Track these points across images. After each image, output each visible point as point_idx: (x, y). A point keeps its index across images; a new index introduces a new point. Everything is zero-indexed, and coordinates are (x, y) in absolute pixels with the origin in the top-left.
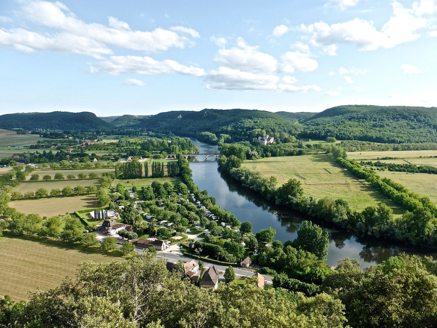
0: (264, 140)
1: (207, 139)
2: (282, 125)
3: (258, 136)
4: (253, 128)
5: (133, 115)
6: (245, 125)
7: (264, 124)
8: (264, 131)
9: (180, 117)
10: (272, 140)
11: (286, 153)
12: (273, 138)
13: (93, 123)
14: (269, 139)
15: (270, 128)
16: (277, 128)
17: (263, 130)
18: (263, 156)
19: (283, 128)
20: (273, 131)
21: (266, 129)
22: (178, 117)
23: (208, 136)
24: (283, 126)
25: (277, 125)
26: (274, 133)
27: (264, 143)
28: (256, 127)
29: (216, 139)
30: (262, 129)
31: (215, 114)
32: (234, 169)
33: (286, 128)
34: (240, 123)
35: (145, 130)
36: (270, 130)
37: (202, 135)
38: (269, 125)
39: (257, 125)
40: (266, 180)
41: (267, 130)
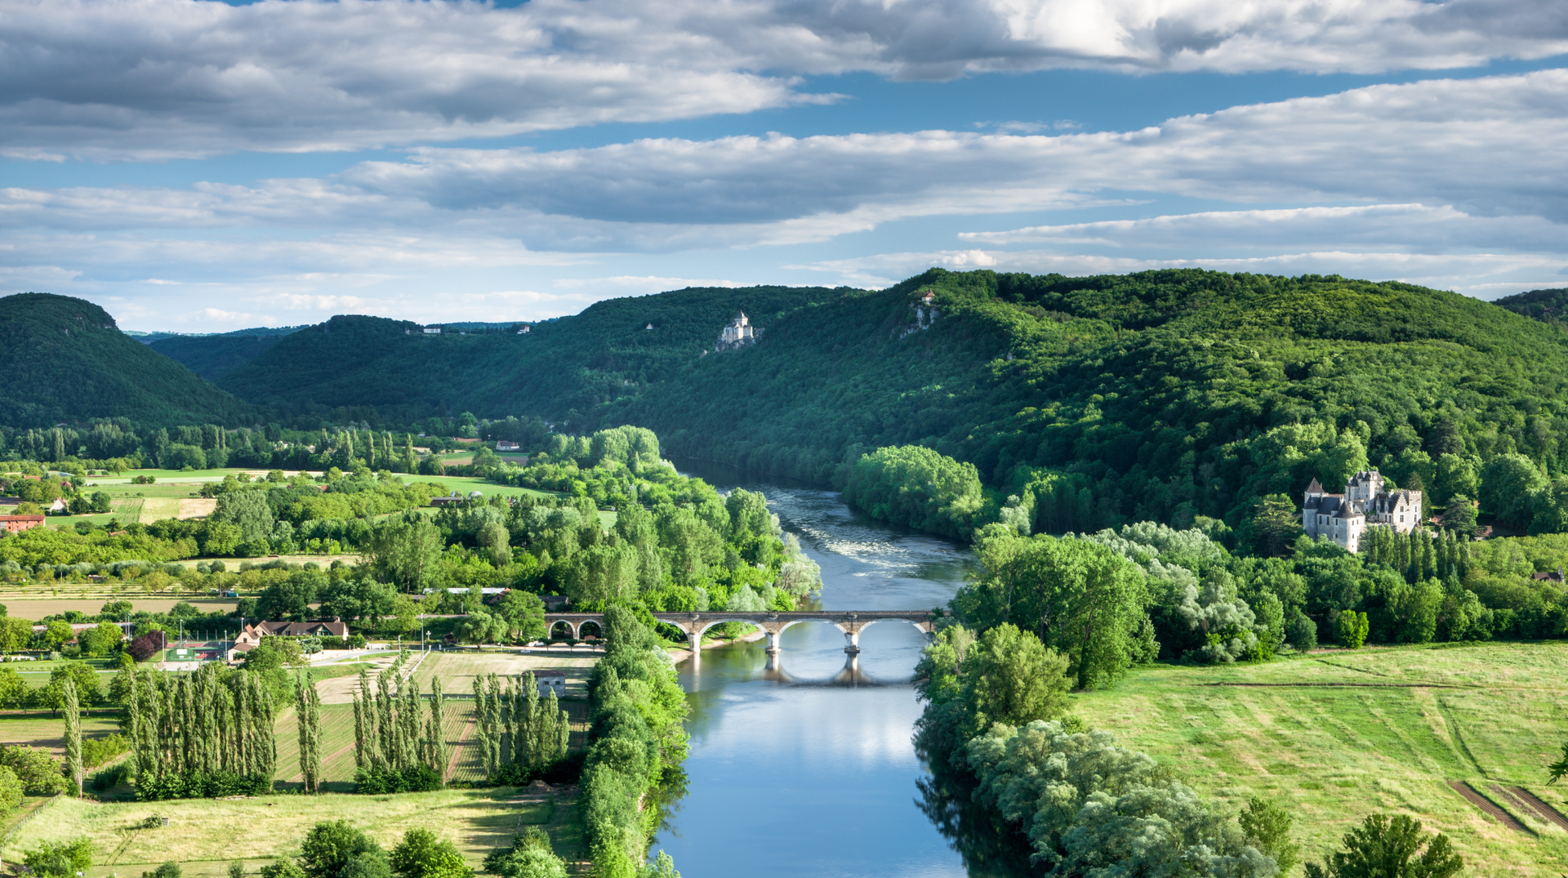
0: (1342, 512)
1: (912, 495)
2: (1517, 395)
3: (1298, 480)
4: (1269, 416)
5: (398, 316)
6: (1211, 394)
7: (1362, 383)
8: (1354, 442)
9: (741, 330)
10: (1409, 514)
11: (1498, 619)
12: (1416, 496)
13: (86, 375)
14: (1384, 503)
15: (1413, 420)
16: (1461, 419)
17: (1349, 434)
18: (1295, 639)
19: (1520, 417)
20: (1433, 437)
21: (1370, 422)
22: (726, 336)
23: (922, 477)
24: (1520, 405)
25: (1467, 393)
26: (1435, 453)
27: (1343, 534)
28: (1294, 407)
29: (971, 499)
30: (1343, 422)
31: (996, 309)
32: (1003, 735)
33: (1543, 422)
34: (1175, 380)
35: (465, 435)
36: (1406, 431)
37: (877, 474)
38: (1401, 389)
39: (1306, 395)
40: (1205, 823)
41: (1382, 430)
